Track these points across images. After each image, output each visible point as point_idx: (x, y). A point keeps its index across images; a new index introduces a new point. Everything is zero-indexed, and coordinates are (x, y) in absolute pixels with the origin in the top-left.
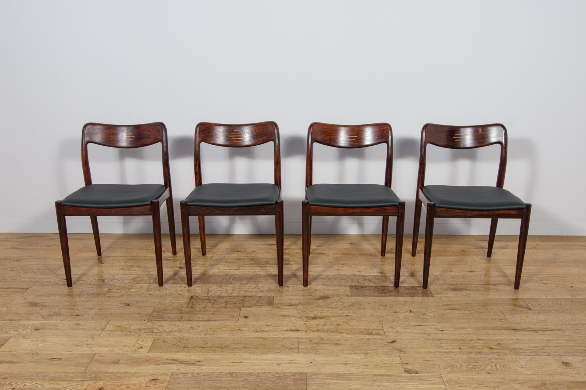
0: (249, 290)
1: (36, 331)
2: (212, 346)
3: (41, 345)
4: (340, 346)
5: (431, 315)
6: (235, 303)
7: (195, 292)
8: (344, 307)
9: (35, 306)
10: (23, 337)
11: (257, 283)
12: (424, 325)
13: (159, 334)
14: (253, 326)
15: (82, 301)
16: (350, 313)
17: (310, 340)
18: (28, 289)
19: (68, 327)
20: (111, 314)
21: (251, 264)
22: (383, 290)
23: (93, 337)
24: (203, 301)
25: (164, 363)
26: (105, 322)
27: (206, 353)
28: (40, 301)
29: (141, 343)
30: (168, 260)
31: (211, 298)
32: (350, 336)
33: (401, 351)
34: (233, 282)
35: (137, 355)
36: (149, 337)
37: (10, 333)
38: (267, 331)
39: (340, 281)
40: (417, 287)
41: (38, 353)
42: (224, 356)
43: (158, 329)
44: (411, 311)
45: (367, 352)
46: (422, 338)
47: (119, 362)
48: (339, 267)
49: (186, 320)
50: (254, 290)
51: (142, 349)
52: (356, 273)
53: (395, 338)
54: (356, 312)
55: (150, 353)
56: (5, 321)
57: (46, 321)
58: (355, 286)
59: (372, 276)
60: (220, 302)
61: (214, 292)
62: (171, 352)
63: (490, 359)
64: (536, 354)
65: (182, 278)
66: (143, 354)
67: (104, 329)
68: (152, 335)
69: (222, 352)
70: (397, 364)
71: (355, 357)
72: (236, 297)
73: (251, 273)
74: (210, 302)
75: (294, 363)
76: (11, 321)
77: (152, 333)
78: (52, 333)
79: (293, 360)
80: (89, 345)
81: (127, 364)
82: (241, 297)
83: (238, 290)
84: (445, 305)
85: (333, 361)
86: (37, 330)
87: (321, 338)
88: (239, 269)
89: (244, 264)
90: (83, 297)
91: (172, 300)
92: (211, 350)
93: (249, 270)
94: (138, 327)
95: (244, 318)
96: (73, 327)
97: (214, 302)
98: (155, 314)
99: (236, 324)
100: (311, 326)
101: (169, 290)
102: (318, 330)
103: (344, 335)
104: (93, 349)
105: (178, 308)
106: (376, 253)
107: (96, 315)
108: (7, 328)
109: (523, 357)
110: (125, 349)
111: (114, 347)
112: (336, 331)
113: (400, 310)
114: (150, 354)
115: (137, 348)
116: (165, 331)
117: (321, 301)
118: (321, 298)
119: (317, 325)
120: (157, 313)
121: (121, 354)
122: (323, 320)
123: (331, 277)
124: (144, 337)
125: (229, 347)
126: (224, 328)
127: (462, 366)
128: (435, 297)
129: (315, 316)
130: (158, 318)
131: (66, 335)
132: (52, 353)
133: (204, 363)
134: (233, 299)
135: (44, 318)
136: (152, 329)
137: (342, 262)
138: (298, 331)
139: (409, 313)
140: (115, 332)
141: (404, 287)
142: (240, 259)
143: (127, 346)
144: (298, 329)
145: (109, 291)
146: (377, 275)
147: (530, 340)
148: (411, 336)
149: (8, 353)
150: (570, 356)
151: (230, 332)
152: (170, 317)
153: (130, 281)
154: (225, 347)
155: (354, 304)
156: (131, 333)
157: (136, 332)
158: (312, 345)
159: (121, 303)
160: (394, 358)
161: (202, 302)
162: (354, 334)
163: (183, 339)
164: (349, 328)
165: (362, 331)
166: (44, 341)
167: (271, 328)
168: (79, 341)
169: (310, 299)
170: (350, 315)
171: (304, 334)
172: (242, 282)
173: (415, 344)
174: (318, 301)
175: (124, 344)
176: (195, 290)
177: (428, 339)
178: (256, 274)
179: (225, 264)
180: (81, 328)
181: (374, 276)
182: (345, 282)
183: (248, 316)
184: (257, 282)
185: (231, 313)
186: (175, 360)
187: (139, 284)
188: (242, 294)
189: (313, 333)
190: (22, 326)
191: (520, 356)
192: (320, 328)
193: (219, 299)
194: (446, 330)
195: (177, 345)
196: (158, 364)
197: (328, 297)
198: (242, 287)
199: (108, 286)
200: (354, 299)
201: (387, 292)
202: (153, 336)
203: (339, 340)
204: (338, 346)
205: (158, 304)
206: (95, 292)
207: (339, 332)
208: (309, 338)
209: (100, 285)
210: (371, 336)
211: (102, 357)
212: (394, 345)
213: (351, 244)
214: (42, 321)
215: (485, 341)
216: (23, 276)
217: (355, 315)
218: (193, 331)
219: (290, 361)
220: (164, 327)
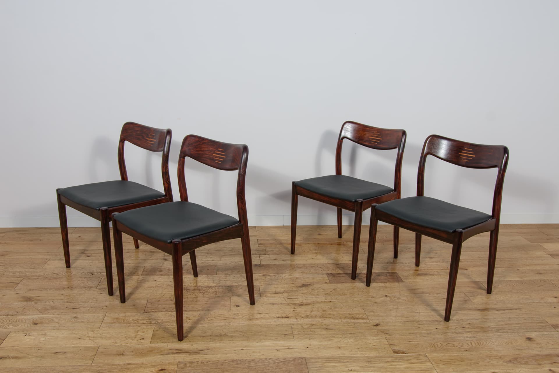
0: (234, 280)
1: (35, 325)
2: (211, 335)
3: (43, 339)
4: (330, 331)
5: (405, 298)
6: (224, 292)
8: (326, 294)
9: (29, 301)
10: (23, 331)
11: (240, 273)
12: (400, 308)
13: (157, 325)
14: (246, 315)
15: (75, 294)
16: (332, 299)
17: (302, 326)
18: (19, 283)
19: (66, 321)
20: (106, 306)
23: (94, 330)
24: (193, 291)
25: (168, 353)
26: (103, 314)
27: (207, 342)
28: (32, 296)
29: (142, 334)
30: (151, 252)
31: (200, 288)
32: (337, 321)
33: (386, 333)
34: (218, 273)
35: (140, 346)
36: (148, 328)
37: (9, 328)
38: (260, 319)
39: (317, 269)
40: (387, 273)
41: (41, 348)
42: (225, 344)
43: (155, 320)
44: (386, 296)
45: (356, 335)
46: (402, 320)
47: (124, 353)
48: (312, 256)
51: (143, 340)
52: (330, 262)
53: (378, 321)
54: (338, 298)
55: (152, 343)
56: (2, 317)
57: (43, 315)
58: (331, 273)
59: (344, 264)
60: (209, 292)
61: (202, 283)
62: (172, 342)
63: (465, 338)
64: (503, 331)
65: (168, 269)
66: (146, 345)
67: (103, 321)
68: (151, 326)
69: (222, 340)
70: (385, 346)
71: (347, 341)
72: (224, 287)
73: (233, 264)
74: (201, 293)
75: (292, 348)
76: (8, 316)
77: (151, 323)
78: (51, 326)
79: (290, 346)
80: (91, 338)
81: (132, 355)
82: (228, 286)
83: (224, 280)
84: (414, 289)
85: (327, 345)
86: (36, 324)
87: (311, 323)
88: (220, 260)
89: (224, 255)
90: (75, 290)
91: (162, 291)
92: (211, 339)
93: (231, 261)
94: (136, 318)
95: (235, 306)
96: (72, 321)
97: (203, 292)
99: (230, 313)
100: (299, 312)
101: (158, 281)
102: (307, 316)
103: (332, 320)
104: (96, 341)
105: (171, 299)
107: (92, 308)
108: (5, 323)
109: (492, 334)
110: (127, 340)
111: (116, 339)
112: (323, 317)
113: (377, 295)
114: (153, 345)
115: (139, 339)
116: (163, 321)
117: (304, 288)
118: (303, 286)
119: (305, 311)
120: (151, 304)
121: (124, 346)
122: (310, 307)
123: (308, 265)
124: (144, 328)
125: (227, 335)
126: (219, 317)
127: (442, 345)
128: (405, 282)
129: (302, 303)
130: (154, 310)
131: (65, 328)
132: (55, 347)
133: (206, 351)
134: (221, 289)
135: (42, 313)
136: (150, 320)
137: (315, 251)
138: (288, 317)
139: (385, 297)
140: (114, 324)
141: (377, 273)
143: (129, 338)
144: (288, 316)
145: (100, 283)
146: (349, 263)
147: (494, 319)
148: (392, 319)
149: (11, 348)
150: (531, 332)
151: (226, 321)
152: (165, 308)
154: (224, 335)
155: (334, 291)
156: (129, 324)
157: (135, 323)
158: (304, 331)
160: (381, 340)
161: (192, 293)
162: (341, 319)
164: (335, 313)
165: (347, 316)
166: (45, 335)
167: (263, 316)
168: (80, 334)
169: (293, 287)
170: (333, 301)
171: (295, 320)
172: (226, 272)
173: (396, 326)
174: (302, 289)
175: (126, 336)
177: (407, 321)
178: (238, 264)
179: (207, 255)
180: (80, 321)
182: (322, 270)
183: (239, 305)
185: (222, 303)
186: (178, 350)
187: (128, 276)
188: (229, 283)
189: (303, 319)
190: (20, 321)
191: (490, 334)
192: (308, 315)
193: (208, 289)
194: (421, 313)
196: (162, 355)
197: (309, 285)
198: (227, 277)
199: (98, 279)
200: (333, 286)
201: (361, 279)
202: (152, 327)
203: (328, 325)
204: (328, 331)
205: (150, 296)
206: (86, 285)
207: (327, 317)
208: (300, 324)
209: (89, 277)
210: (356, 321)
211: (107, 350)
212: (379, 328)
213: (319, 234)
214: (39, 315)
215: (457, 321)
216: (11, 271)
217: (338, 301)
218: (190, 320)
219: (287, 346)
220: (161, 318)
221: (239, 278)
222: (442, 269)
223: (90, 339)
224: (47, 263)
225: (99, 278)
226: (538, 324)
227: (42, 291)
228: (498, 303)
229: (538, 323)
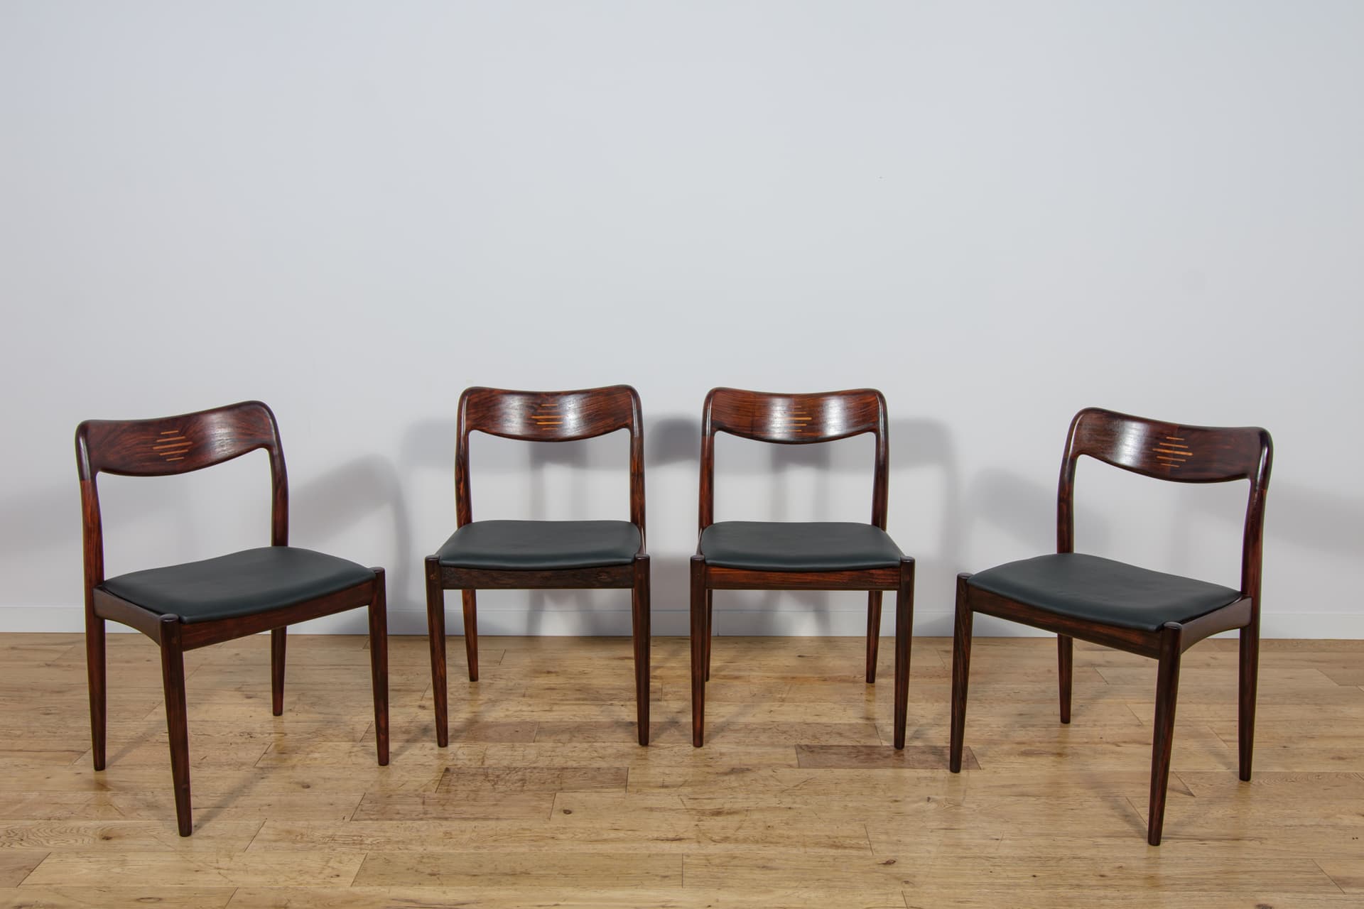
0: (574, 754)
1: (105, 842)
2: (493, 872)
3: (118, 870)
4: (774, 871)
5: (974, 806)
6: (542, 782)
7: (454, 759)
8: (783, 791)
9: (102, 789)
10: (77, 853)
11: (590, 739)
12: (956, 827)
13: (375, 848)
14: (582, 831)
15: (203, 777)
16: (795, 803)
17: (708, 860)
18: (85, 752)
20: (269, 805)
21: (579, 699)
22: (868, 754)
23: (232, 854)
24: (472, 778)
25: (388, 907)
26: (258, 822)
27: (480, 886)
28: (111, 779)
29: (337, 865)
30: (394, 690)
31: (490, 771)
32: (795, 851)
33: (907, 882)
34: (538, 738)
35: (327, 891)
36: (353, 854)
37: (47, 844)
38: (612, 840)
39: (775, 734)
40: (945, 749)
41: (109, 888)
42: (519, 893)
43: (373, 836)
44: (929, 799)
45: (831, 884)
46: (952, 855)
47: (289, 905)
48: (772, 706)
49: (435, 818)
50: (585, 754)
51: (338, 878)
52: (810, 719)
53: (893, 854)
54: (808, 801)
55: (355, 886)
56: (36, 821)
57: (126, 820)
58: (807, 746)
59: (845, 724)
60: (509, 781)
61: (497, 759)
62: (402, 884)
63: (1099, 898)
64: (1200, 887)
65: (425, 729)
66: (341, 889)
67: (255, 836)
68: (361, 849)
69: (515, 884)
71: (806, 895)
72: (545, 770)
73: (578, 719)
74: (489, 781)
75: (672, 907)
76: (50, 819)
77: (361, 844)
78: (139, 845)
79: (670, 901)
80: (222, 871)
82: (556, 769)
83: (549, 753)
84: (1003, 786)
85: (758, 901)
86: (108, 838)
87: (732, 854)
88: (550, 711)
89: (562, 700)
90: (206, 769)
91: (402, 776)
92: (490, 879)
93: (575, 713)
94: (330, 832)
95: (563, 813)
97: (496, 779)
98: (367, 805)
99: (546, 826)
100: (709, 829)
102: (726, 839)
103: (783, 849)
104: (231, 878)
105: (417, 793)
106: (855, 677)
107: (236, 807)
108: (40, 834)
109: (1172, 894)
110: (301, 878)
111: (278, 875)
112: (765, 841)
113: (906, 797)
114: (357, 890)
115: (328, 877)
116: (389, 841)
117: (733, 777)
118: (733, 771)
119: (723, 828)
120: (371, 802)
121: (293, 888)
122: (737, 818)
123: (754, 726)
124: (344, 853)
125: (529, 874)
126: (520, 833)
128: (984, 769)
129: (720, 809)
130: (373, 815)
131: (170, 849)
132: (140, 888)
134: (537, 774)
135: (124, 815)
136: (361, 836)
137: (780, 696)
138: (680, 840)
139: (926, 802)
140: (278, 844)
141: (915, 747)
142: (554, 689)
143: (307, 872)
144: (682, 836)
145: (265, 756)
146: (857, 723)
147: (1187, 859)
148: (929, 852)
149: (46, 886)
150: (1274, 891)
151: (532, 843)
152: (400, 812)
153: (309, 736)
154: (522, 873)
155: (805, 785)
156: (313, 844)
157: (325, 843)
158: (711, 870)
159: (290, 783)
160: (890, 895)
161: (469, 781)
162: (804, 845)
163: (428, 857)
164: (793, 833)
165: (822, 840)
166: (123, 863)
167: (621, 834)
168: (199, 861)
169: (708, 773)
170: (796, 808)
171: (694, 846)
172: (558, 738)
173: (937, 867)
174: (726, 778)
175: (300, 868)
176: (455, 755)
177: (966, 857)
178: (589, 720)
179: (521, 699)
180: (204, 834)
181: (850, 725)
182: (785, 738)
183: (570, 809)
184: (592, 737)
185: (534, 803)
186: (411, 901)
187: (331, 741)
188: (558, 762)
189: (715, 845)
190: (74, 831)
191: (1165, 893)
192: (728, 835)
193: (507, 774)
194: (1006, 839)
195: (416, 871)
197: (748, 770)
198: (557, 747)
199: (262, 746)
200: (804, 773)
201: (878, 759)
202: (362, 852)
203: (769, 860)
204: (768, 872)
205: (372, 785)
206: (232, 759)
207: (771, 843)
208: (705, 856)
209: (243, 743)
210: (840, 851)
211: (252, 896)
212: (892, 870)
213: (799, 656)
214: (119, 819)
215: (1090, 862)
216: (72, 725)
217: (808, 807)
218: (451, 840)
219: (663, 902)
220: (387, 832)
221: (583, 751)
222: (1087, 743)
223: (220, 873)
224: (155, 710)
225: (264, 744)
226: (1298, 876)
227: (131, 769)
228: (1207, 823)
229: (1298, 872)
